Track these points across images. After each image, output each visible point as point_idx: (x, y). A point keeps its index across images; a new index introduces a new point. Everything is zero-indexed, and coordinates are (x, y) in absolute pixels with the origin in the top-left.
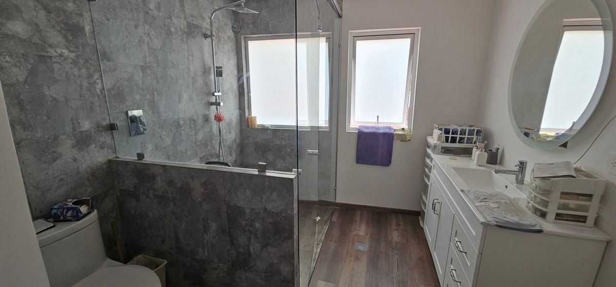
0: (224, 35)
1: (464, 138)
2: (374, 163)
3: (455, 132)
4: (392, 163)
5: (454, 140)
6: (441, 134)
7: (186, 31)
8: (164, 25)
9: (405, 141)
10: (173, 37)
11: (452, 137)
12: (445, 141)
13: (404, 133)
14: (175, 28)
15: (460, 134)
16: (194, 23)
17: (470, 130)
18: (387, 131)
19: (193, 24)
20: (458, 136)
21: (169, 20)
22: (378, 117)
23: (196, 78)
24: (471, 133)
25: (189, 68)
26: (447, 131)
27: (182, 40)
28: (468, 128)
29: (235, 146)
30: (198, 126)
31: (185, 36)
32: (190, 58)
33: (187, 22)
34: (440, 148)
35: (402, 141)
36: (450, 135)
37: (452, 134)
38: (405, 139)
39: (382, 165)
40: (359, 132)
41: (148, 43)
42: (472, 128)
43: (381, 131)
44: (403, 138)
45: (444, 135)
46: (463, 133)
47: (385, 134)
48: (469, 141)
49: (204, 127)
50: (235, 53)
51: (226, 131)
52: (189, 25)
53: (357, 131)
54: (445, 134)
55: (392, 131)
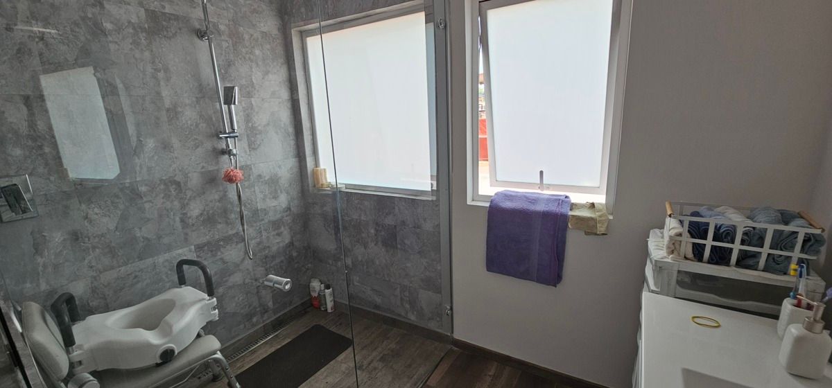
0: (251, 31)
1: (756, 255)
2: (524, 275)
3: (725, 234)
4: (563, 281)
5: (720, 257)
6: (680, 235)
7: (146, 26)
8: (84, 19)
9: (596, 234)
10: (110, 38)
11: (713, 248)
12: (690, 255)
13: (593, 216)
14: (112, 22)
15: (743, 242)
16: (167, 11)
17: (778, 234)
18: (553, 208)
19: (164, 14)
20: (737, 247)
21: (97, 10)
22: (541, 173)
23: (179, 109)
24: (784, 241)
25: (158, 93)
26: (698, 230)
27: (136, 43)
28: (771, 229)
29: (288, 219)
30: (189, 194)
31: (142, 36)
32: (161, 75)
33: (146, 10)
34: (675, 274)
35: (587, 233)
36: (709, 243)
37: (715, 239)
38: (595, 231)
39: (540, 280)
40: (490, 206)
41: (41, 55)
42: (788, 228)
43: (540, 208)
44: (589, 227)
45: (688, 242)
46: (753, 237)
47: (546, 215)
48: (778, 265)
49: (204, 193)
50: (282, 60)
51: (265, 196)
52: (153, 15)
53: (487, 205)
54: (693, 236)
55: (565, 210)
